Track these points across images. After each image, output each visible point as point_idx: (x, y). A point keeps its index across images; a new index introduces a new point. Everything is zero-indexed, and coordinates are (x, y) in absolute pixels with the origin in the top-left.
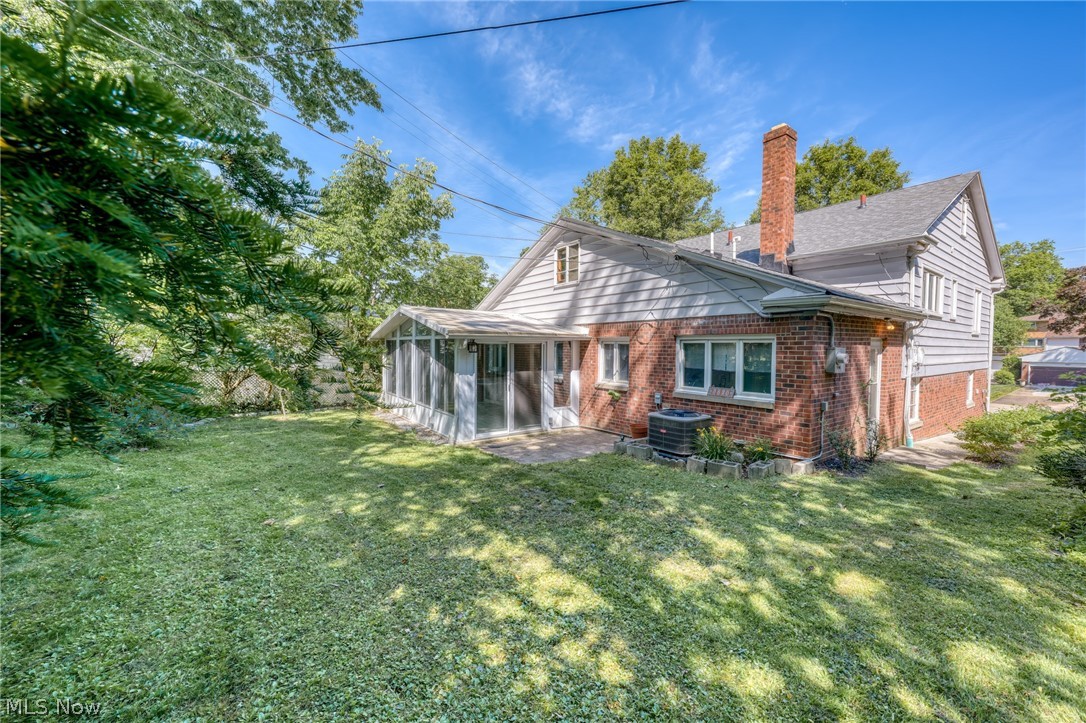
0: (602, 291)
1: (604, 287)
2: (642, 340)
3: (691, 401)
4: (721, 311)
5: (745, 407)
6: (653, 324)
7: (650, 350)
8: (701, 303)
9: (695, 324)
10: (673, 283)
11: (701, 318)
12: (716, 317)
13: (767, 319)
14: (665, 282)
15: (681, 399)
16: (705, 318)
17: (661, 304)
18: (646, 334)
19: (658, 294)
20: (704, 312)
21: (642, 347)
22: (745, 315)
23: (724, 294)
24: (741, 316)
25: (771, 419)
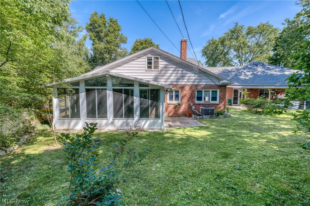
0: (169, 77)
1: (170, 76)
2: (186, 90)
3: (201, 104)
4: (208, 83)
5: (213, 104)
6: (190, 85)
7: (188, 92)
8: (203, 81)
9: (202, 86)
10: (196, 75)
11: (203, 85)
12: (207, 85)
13: (218, 86)
14: (193, 75)
15: (198, 104)
16: (204, 85)
17: (192, 80)
18: (187, 88)
19: (191, 78)
20: (204, 84)
21: (186, 92)
22: (214, 85)
23: (209, 80)
24: (213, 85)
25: (219, 106)
